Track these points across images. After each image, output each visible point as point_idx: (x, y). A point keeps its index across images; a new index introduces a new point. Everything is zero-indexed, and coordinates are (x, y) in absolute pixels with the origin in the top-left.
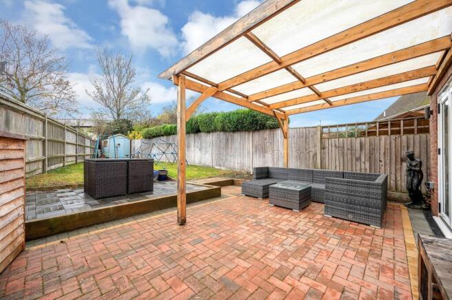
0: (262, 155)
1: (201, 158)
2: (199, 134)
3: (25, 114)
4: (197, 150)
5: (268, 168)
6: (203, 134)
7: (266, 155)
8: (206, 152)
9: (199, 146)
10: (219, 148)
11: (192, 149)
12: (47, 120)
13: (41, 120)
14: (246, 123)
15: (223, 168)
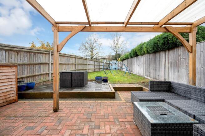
0: (176, 70)
1: (139, 71)
2: (138, 57)
3: (64, 56)
4: (137, 66)
5: (170, 83)
6: (140, 57)
7: (180, 70)
8: (141, 67)
9: (138, 63)
10: (147, 64)
11: (136, 66)
12: (76, 57)
13: (74, 58)
14: (160, 45)
15: (149, 78)
